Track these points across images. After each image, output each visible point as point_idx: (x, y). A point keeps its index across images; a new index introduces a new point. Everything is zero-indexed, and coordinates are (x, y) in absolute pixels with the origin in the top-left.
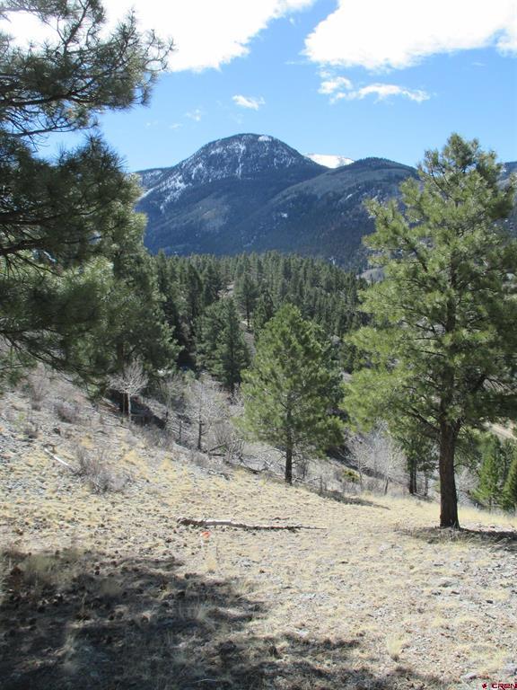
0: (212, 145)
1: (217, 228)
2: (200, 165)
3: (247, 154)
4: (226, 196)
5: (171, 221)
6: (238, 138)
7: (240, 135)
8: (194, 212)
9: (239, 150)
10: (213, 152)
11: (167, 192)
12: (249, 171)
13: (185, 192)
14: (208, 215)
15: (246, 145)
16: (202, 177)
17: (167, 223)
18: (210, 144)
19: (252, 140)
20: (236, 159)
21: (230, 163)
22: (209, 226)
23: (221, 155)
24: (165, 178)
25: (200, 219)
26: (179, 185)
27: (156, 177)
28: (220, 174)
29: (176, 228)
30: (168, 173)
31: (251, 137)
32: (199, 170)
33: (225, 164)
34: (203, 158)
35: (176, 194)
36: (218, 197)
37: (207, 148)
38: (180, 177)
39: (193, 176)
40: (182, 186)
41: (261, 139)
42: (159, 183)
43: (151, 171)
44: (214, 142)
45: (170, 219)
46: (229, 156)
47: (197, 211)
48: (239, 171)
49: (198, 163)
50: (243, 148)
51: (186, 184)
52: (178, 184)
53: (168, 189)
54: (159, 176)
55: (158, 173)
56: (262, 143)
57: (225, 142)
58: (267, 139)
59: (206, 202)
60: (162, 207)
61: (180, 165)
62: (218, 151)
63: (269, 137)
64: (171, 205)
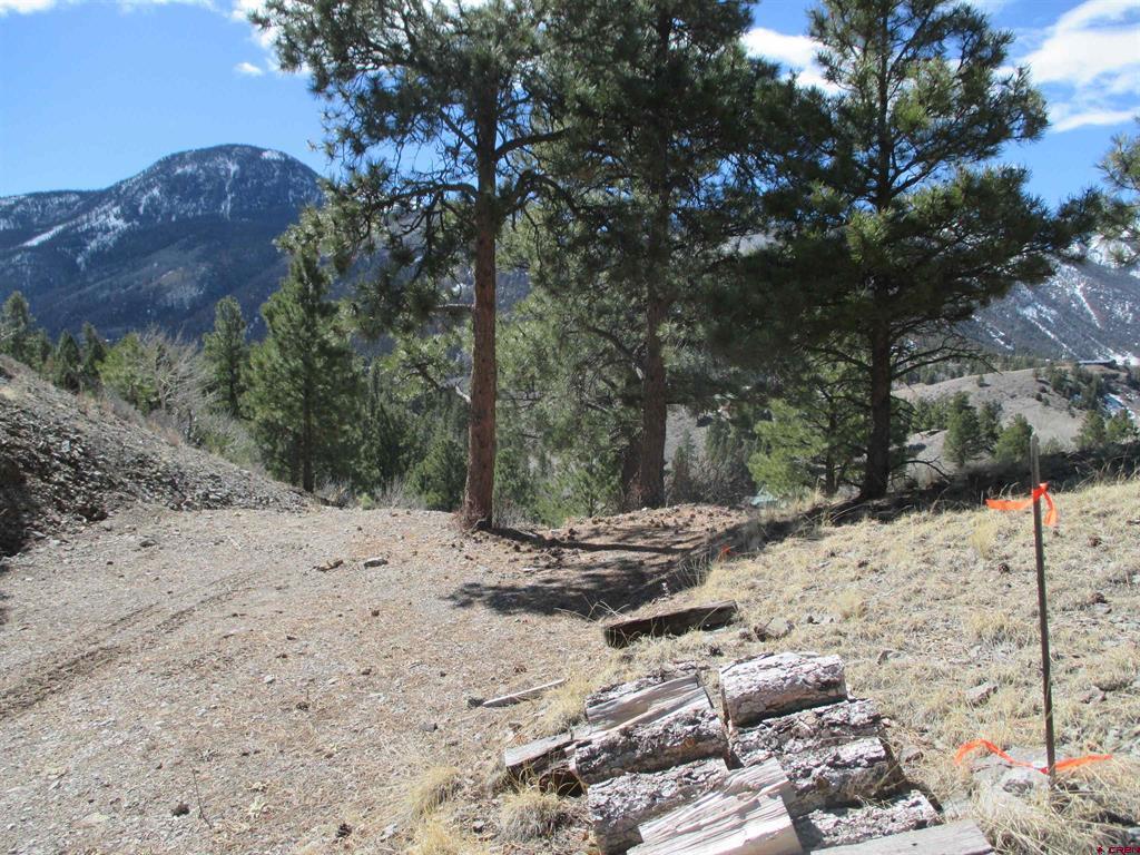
0: (179, 158)
1: (186, 302)
2: (156, 192)
3: (241, 179)
4: (203, 247)
5: (98, 284)
6: (226, 150)
7: (229, 145)
8: (145, 271)
9: (228, 171)
10: (179, 171)
11: (91, 234)
12: (246, 207)
13: (124, 237)
14: (169, 277)
15: (239, 163)
16: (157, 211)
17: (89, 289)
18: (173, 156)
19: (250, 157)
20: (222, 184)
21: (211, 192)
22: (172, 297)
23: (194, 177)
24: (87, 209)
25: (154, 284)
26: (113, 222)
27: (68, 206)
28: (190, 209)
29: (108, 298)
30: (92, 200)
31: (249, 152)
32: (152, 199)
33: (200, 194)
34: (161, 180)
35: (109, 239)
36: (189, 247)
37: (168, 163)
38: (116, 210)
39: (141, 210)
40: (121, 224)
41: (266, 155)
42: (76, 216)
43: (59, 194)
44: (182, 155)
45: (95, 281)
46: (208, 179)
47: (148, 268)
48: (226, 207)
49: (150, 187)
50: (233, 168)
51: (127, 221)
52: (112, 220)
53: (92, 229)
54: (75, 203)
55: (73, 199)
56: (268, 163)
57: (202, 156)
58: (276, 157)
59: (166, 255)
60: (79, 260)
61: (117, 187)
62: (189, 169)
63: (281, 154)
64: (100, 257)
